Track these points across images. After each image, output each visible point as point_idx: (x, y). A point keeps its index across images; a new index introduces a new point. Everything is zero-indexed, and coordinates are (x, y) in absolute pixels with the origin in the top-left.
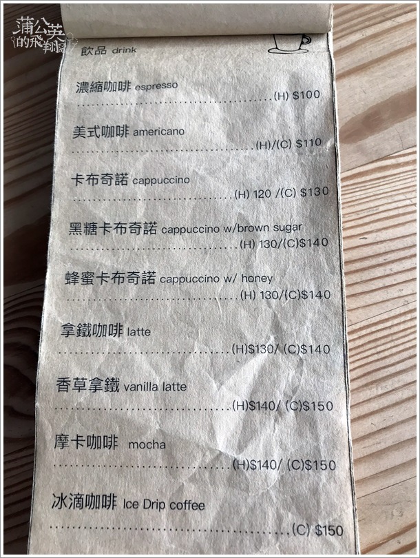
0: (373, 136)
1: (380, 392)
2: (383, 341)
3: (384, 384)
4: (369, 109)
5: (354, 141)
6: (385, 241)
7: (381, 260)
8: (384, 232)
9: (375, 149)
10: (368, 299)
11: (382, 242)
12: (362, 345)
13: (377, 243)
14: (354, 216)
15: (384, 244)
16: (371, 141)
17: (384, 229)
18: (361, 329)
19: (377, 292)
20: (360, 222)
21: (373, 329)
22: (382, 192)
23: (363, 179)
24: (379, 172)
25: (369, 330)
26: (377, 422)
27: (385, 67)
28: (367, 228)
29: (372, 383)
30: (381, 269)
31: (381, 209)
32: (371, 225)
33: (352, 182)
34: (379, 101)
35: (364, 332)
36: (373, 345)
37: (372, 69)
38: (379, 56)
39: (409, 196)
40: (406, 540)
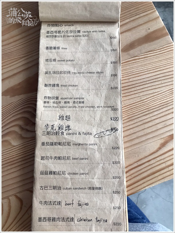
0: (132, 50)
1: (133, 123)
2: (134, 109)
3: (134, 121)
4: (131, 42)
5: (127, 52)
7: (134, 86)
8: (135, 78)
9: (133, 54)
10: (130, 97)
11: (134, 81)
12: (128, 110)
13: (133, 81)
14: (126, 74)
15: (135, 81)
16: (132, 52)
18: (127, 106)
19: (132, 95)
20: (128, 75)
21: (131, 105)
22: (135, 66)
23: (129, 63)
24: (134, 61)
26: (132, 131)
27: (136, 30)
29: (130, 120)
30: (134, 88)
31: (134, 71)
32: (131, 76)
33: (126, 63)
34: (134, 40)
36: (131, 110)
37: (132, 30)
38: (135, 26)
39: (142, 68)
40: (139, 163)
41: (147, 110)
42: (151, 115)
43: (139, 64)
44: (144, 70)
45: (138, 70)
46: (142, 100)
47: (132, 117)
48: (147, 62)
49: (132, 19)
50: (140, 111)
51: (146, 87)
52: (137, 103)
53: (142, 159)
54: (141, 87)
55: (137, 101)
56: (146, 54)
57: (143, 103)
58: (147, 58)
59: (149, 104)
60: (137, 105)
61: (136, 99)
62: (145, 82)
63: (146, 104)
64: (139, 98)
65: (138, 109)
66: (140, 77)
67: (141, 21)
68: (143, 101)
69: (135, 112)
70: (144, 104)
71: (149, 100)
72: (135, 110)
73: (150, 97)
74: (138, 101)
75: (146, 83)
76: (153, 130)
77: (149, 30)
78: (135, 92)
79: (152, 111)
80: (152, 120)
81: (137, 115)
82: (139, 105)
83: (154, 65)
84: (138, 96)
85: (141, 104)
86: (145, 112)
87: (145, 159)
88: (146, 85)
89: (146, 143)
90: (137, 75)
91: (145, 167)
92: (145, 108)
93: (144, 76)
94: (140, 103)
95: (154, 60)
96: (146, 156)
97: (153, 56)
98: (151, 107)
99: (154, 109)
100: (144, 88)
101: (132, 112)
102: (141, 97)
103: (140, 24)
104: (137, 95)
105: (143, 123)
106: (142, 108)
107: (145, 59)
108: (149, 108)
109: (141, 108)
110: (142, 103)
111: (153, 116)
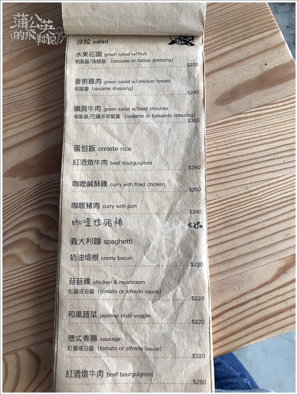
0: (235, 102)
1: (232, 231)
2: (234, 206)
3: (234, 227)
4: (233, 88)
5: (225, 104)
6: (238, 156)
7: (235, 166)
8: (238, 152)
9: (236, 108)
10: (228, 185)
11: (236, 157)
12: (224, 208)
13: (234, 157)
14: (223, 144)
15: (238, 158)
16: (233, 105)
17: (238, 150)
18: (223, 200)
19: (232, 182)
20: (226, 146)
21: (230, 200)
22: (238, 131)
23: (229, 124)
24: (237, 121)
25: (227, 201)
26: (230, 245)
27: (243, 65)
28: (230, 150)
29: (228, 226)
30: (235, 170)
31: (237, 140)
32: (232, 148)
33: (223, 126)
34: (239, 83)
35: (225, 202)
36: (229, 208)
37: (236, 66)
38: (240, 59)
39: (252, 133)
40: (241, 301)
41: (258, 209)
42: (264, 218)
43: (247, 128)
44: (254, 138)
45: (244, 138)
46: (249, 192)
47: (232, 220)
48: (260, 123)
49: (236, 45)
50: (246, 211)
51: (257, 168)
52: (241, 197)
53: (245, 294)
54: (249, 168)
55: (240, 193)
56: (258, 109)
57: (251, 197)
58: (261, 117)
59: (261, 198)
60: (241, 200)
61: (239, 188)
62: (255, 160)
63: (256, 199)
64: (245, 187)
65: (241, 207)
66: (247, 150)
67: (252, 50)
68: (251, 193)
69: (236, 212)
70: (253, 199)
71: (261, 192)
72: (237, 209)
73: (264, 187)
74: (243, 192)
75: (257, 161)
76: (267, 244)
77: (265, 66)
78: (238, 177)
79: (265, 211)
80: (265, 226)
81: (239, 218)
82: (244, 200)
83: (271, 129)
84: (242, 184)
85: (248, 198)
86: (255, 212)
87: (252, 293)
88: (257, 164)
89: (254, 266)
90: (242, 147)
91: (250, 307)
92: (254, 206)
93: (253, 148)
94: (246, 197)
95: (272, 120)
96: (254, 288)
97: (271, 113)
98: (264, 204)
99: (269, 207)
100: (254, 170)
101: (232, 212)
102: (247, 185)
103: (249, 55)
104: (241, 182)
105: (249, 232)
106: (249, 204)
107: (258, 118)
108: (261, 205)
109: (246, 205)
110: (249, 196)
111: (267, 220)
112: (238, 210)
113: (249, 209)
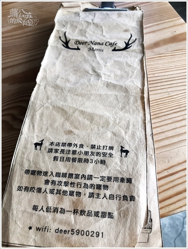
1: (160, 120)
9: (157, 52)
13: (158, 76)
42: (183, 113)
46: (171, 96)
47: (159, 113)
52: (165, 99)
54: (169, 83)
55: (164, 97)
60: (165, 101)
61: (163, 94)
64: (167, 93)
65: (166, 105)
66: (167, 73)
71: (179, 96)
73: (181, 94)
74: (166, 96)
77: (175, 33)
78: (162, 87)
80: (184, 118)
81: (165, 112)
82: (168, 101)
84: (165, 91)
85: (170, 100)
86: (176, 109)
90: (163, 71)
102: (169, 93)
106: (171, 104)
108: (180, 105)
109: (169, 105)
112: (164, 107)
113: (172, 107)
